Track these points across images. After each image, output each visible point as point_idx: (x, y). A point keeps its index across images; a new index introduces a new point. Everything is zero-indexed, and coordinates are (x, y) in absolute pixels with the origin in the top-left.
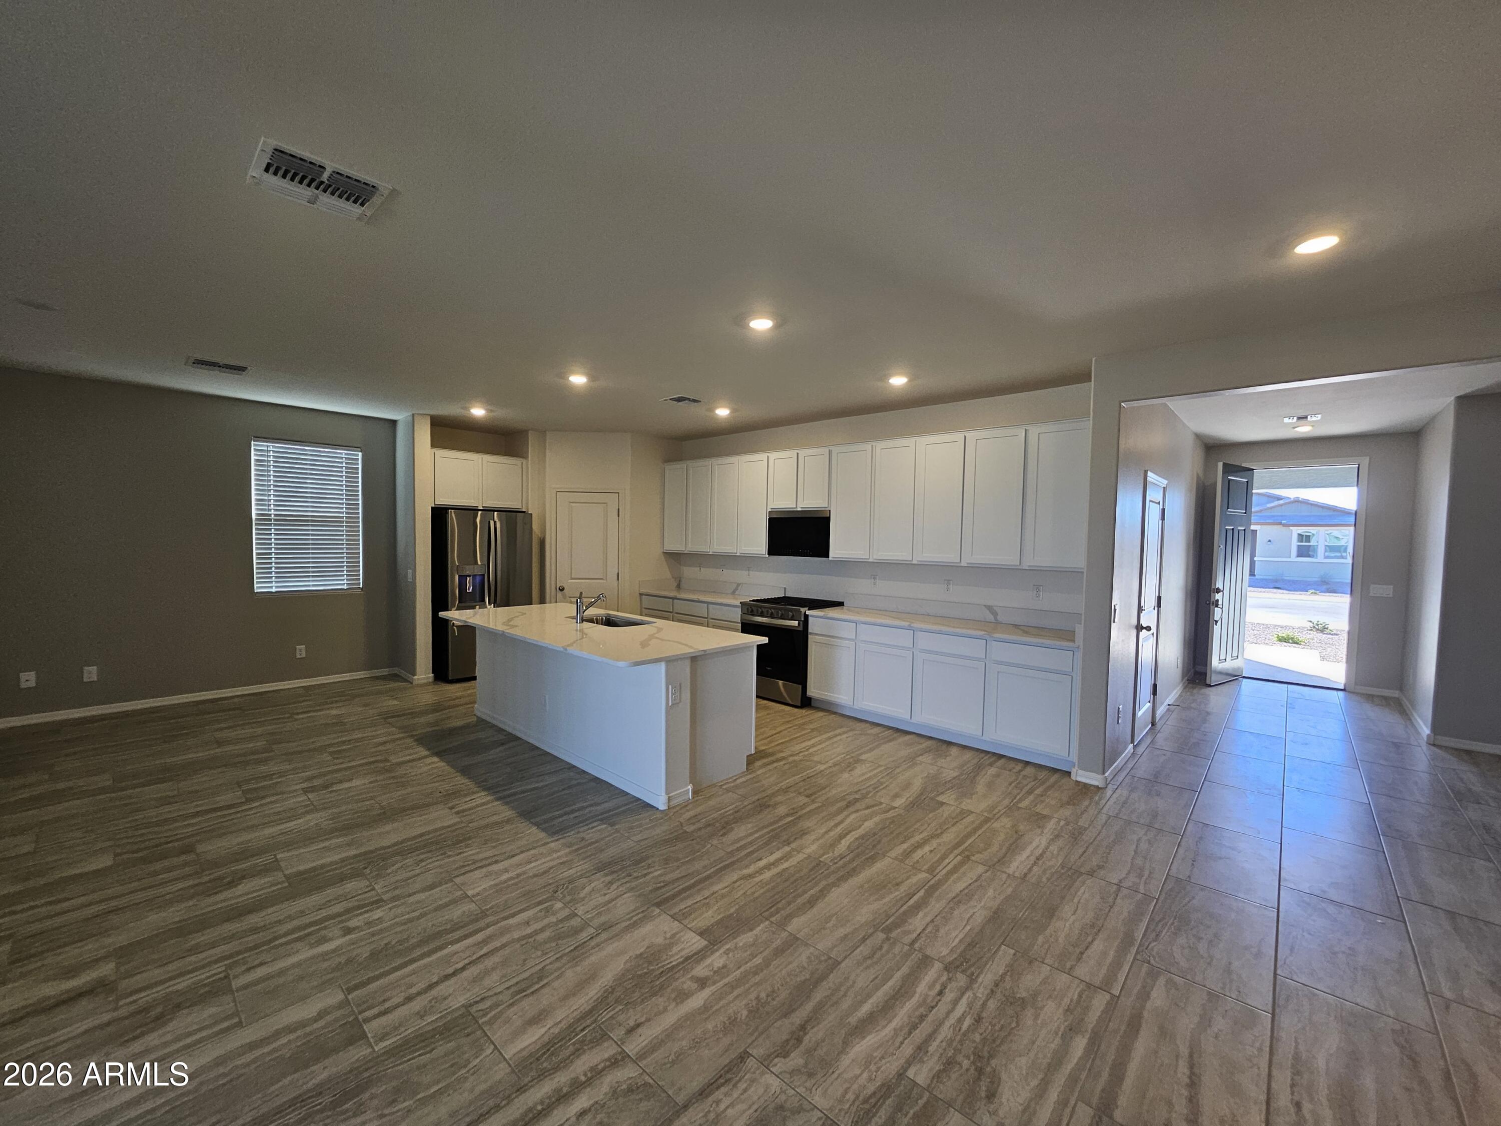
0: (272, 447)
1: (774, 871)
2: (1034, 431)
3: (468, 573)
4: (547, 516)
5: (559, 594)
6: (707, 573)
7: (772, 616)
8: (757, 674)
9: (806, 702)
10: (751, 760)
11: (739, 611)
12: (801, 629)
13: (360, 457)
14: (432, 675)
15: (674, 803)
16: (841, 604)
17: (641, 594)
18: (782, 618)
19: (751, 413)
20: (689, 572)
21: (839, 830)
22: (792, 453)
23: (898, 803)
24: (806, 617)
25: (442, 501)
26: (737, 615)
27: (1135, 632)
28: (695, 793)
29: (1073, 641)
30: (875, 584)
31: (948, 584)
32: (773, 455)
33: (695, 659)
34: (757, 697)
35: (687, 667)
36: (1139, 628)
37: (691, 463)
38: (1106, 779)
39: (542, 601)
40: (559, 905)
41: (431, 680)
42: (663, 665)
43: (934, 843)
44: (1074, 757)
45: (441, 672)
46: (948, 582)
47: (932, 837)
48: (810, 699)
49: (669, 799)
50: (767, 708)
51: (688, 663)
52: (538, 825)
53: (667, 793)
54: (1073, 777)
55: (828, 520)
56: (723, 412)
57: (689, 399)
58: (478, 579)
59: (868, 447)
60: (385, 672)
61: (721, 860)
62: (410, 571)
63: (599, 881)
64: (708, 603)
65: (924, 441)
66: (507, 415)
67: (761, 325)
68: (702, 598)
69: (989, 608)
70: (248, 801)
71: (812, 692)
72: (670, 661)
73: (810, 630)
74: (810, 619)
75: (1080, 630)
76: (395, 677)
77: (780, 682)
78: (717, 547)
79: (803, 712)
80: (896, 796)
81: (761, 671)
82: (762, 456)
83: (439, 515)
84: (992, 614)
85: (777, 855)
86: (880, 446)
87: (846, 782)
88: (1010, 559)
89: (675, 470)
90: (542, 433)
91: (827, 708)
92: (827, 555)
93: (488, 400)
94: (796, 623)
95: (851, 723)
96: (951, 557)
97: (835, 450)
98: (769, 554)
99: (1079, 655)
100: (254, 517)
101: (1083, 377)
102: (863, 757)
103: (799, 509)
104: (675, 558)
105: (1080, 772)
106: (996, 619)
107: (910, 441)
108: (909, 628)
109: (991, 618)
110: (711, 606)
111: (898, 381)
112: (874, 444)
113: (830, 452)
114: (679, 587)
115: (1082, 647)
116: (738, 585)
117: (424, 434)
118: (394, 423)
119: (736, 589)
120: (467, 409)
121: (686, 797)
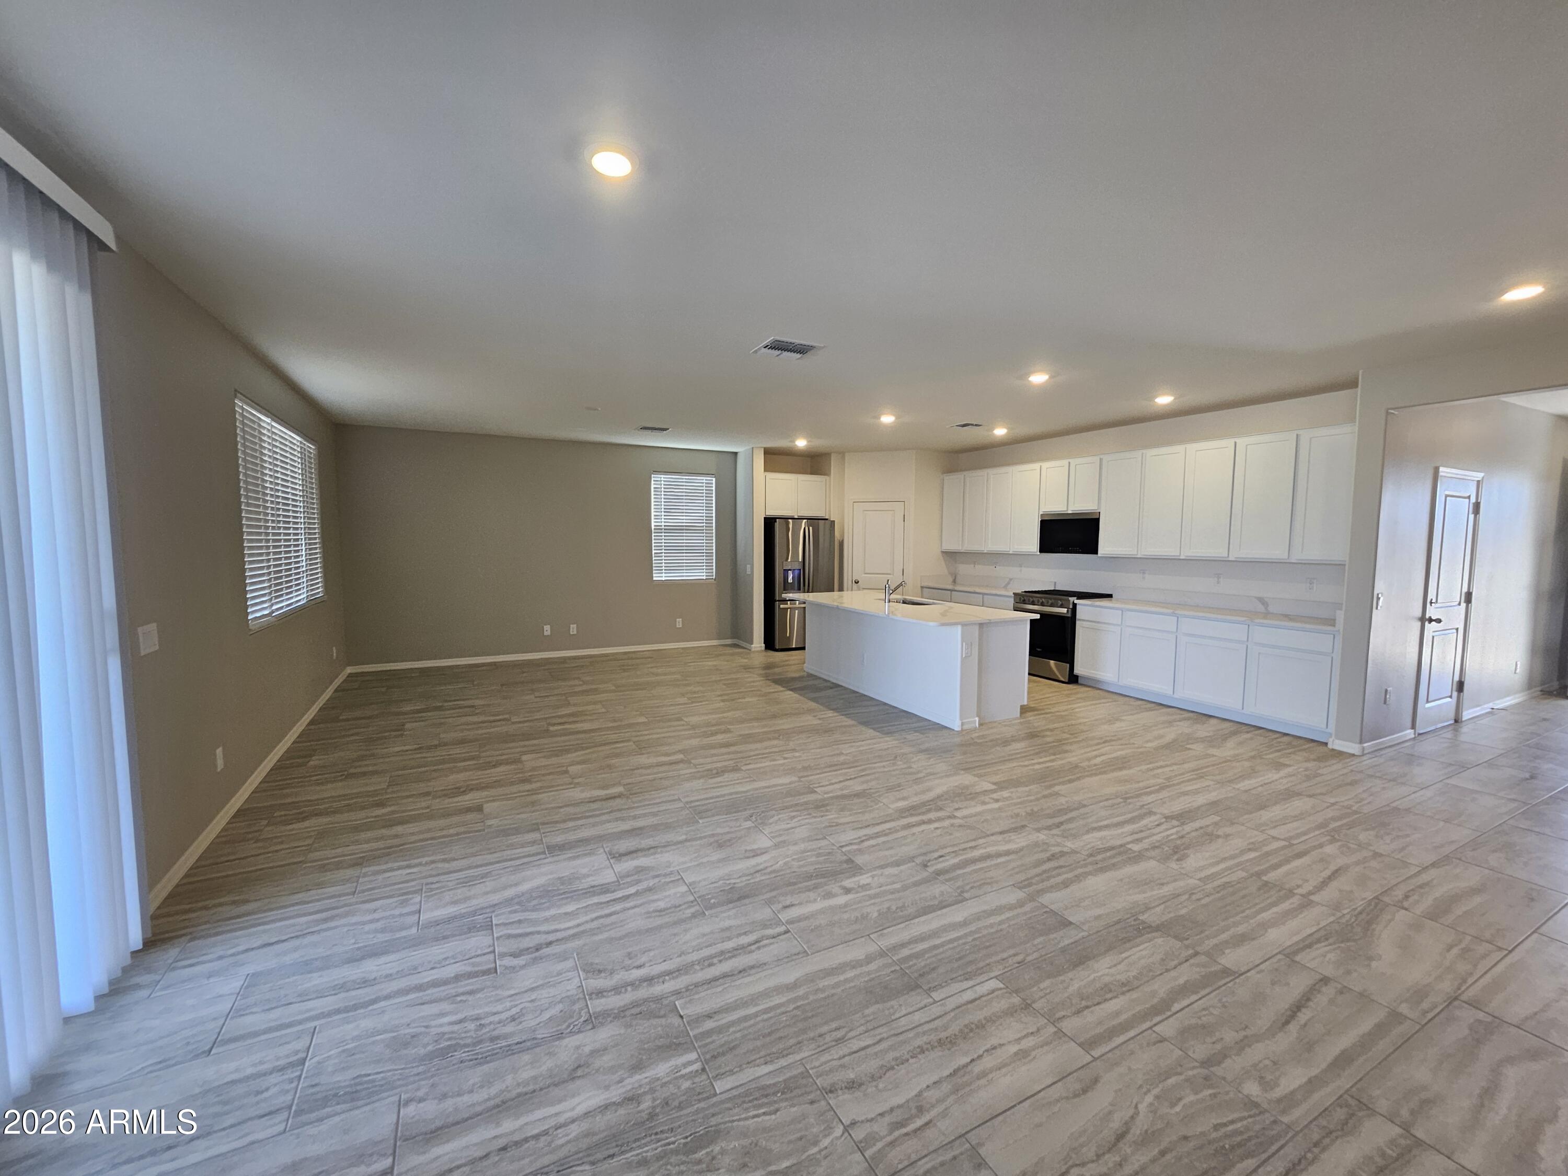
0: (663, 477)
1: (1044, 765)
2: (1305, 435)
3: (789, 567)
4: (846, 520)
5: (855, 586)
6: (981, 570)
7: (1042, 604)
8: (1030, 655)
9: (1073, 679)
10: (1024, 710)
11: (1012, 601)
12: (1069, 615)
13: (714, 482)
14: (763, 645)
15: (966, 727)
16: (1110, 596)
17: (922, 587)
18: (1052, 605)
19: (1024, 430)
20: (964, 569)
21: (1095, 753)
22: (1065, 462)
23: (1149, 745)
24: (1075, 605)
25: (772, 513)
26: (1011, 602)
27: (1419, 624)
28: (980, 724)
29: (1334, 626)
30: (1144, 578)
31: (1219, 578)
32: (1046, 465)
33: (981, 625)
34: (1029, 674)
35: (976, 630)
36: (1424, 620)
37: (968, 474)
38: (1363, 749)
39: (841, 589)
40: (899, 763)
41: (763, 648)
42: (959, 627)
43: (1175, 767)
44: (1332, 728)
45: (770, 643)
46: (1218, 576)
47: (1175, 764)
48: (1077, 677)
49: (962, 724)
50: (1039, 682)
51: (977, 627)
52: (874, 729)
53: (961, 719)
54: (1330, 746)
55: (1097, 520)
56: (1000, 432)
57: (972, 425)
58: (797, 572)
59: (1138, 454)
60: (729, 641)
61: (1003, 757)
62: (748, 566)
63: (922, 756)
64: (984, 594)
65: (1192, 447)
66: (820, 444)
67: (1039, 378)
68: (978, 590)
69: (1261, 600)
70: (693, 702)
71: (1077, 671)
72: (964, 625)
73: (1078, 617)
74: (1078, 607)
75: (1340, 616)
76: (735, 646)
77: (1052, 662)
78: (991, 546)
79: (1070, 686)
80: (1147, 742)
81: (1032, 652)
82: (1036, 466)
83: (770, 523)
84: (1263, 604)
85: (1048, 759)
86: (1151, 453)
87: (1105, 730)
88: (1279, 553)
89: (952, 480)
90: (842, 454)
91: (1093, 685)
92: (1094, 551)
93: (809, 435)
94: (1065, 610)
95: (1116, 697)
96: (1221, 552)
97: (1106, 458)
98: (1041, 551)
99: (1339, 640)
100: (653, 527)
101: (1352, 384)
102: (1124, 718)
103: (1070, 512)
104: (951, 556)
105: (1337, 741)
106: (1266, 608)
107: (1179, 448)
108: (1173, 614)
109: (1261, 608)
110: (985, 596)
111: (1164, 400)
112: (1144, 451)
113: (1101, 460)
114: (954, 581)
115: (1341, 630)
116: (1011, 580)
117: (759, 461)
118: (736, 454)
119: (1008, 583)
120: (793, 441)
121: (973, 725)
